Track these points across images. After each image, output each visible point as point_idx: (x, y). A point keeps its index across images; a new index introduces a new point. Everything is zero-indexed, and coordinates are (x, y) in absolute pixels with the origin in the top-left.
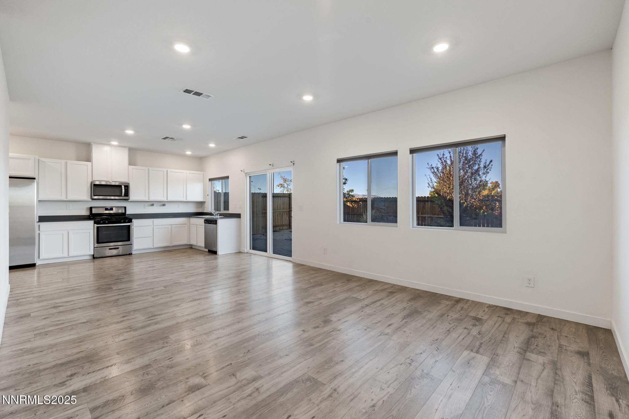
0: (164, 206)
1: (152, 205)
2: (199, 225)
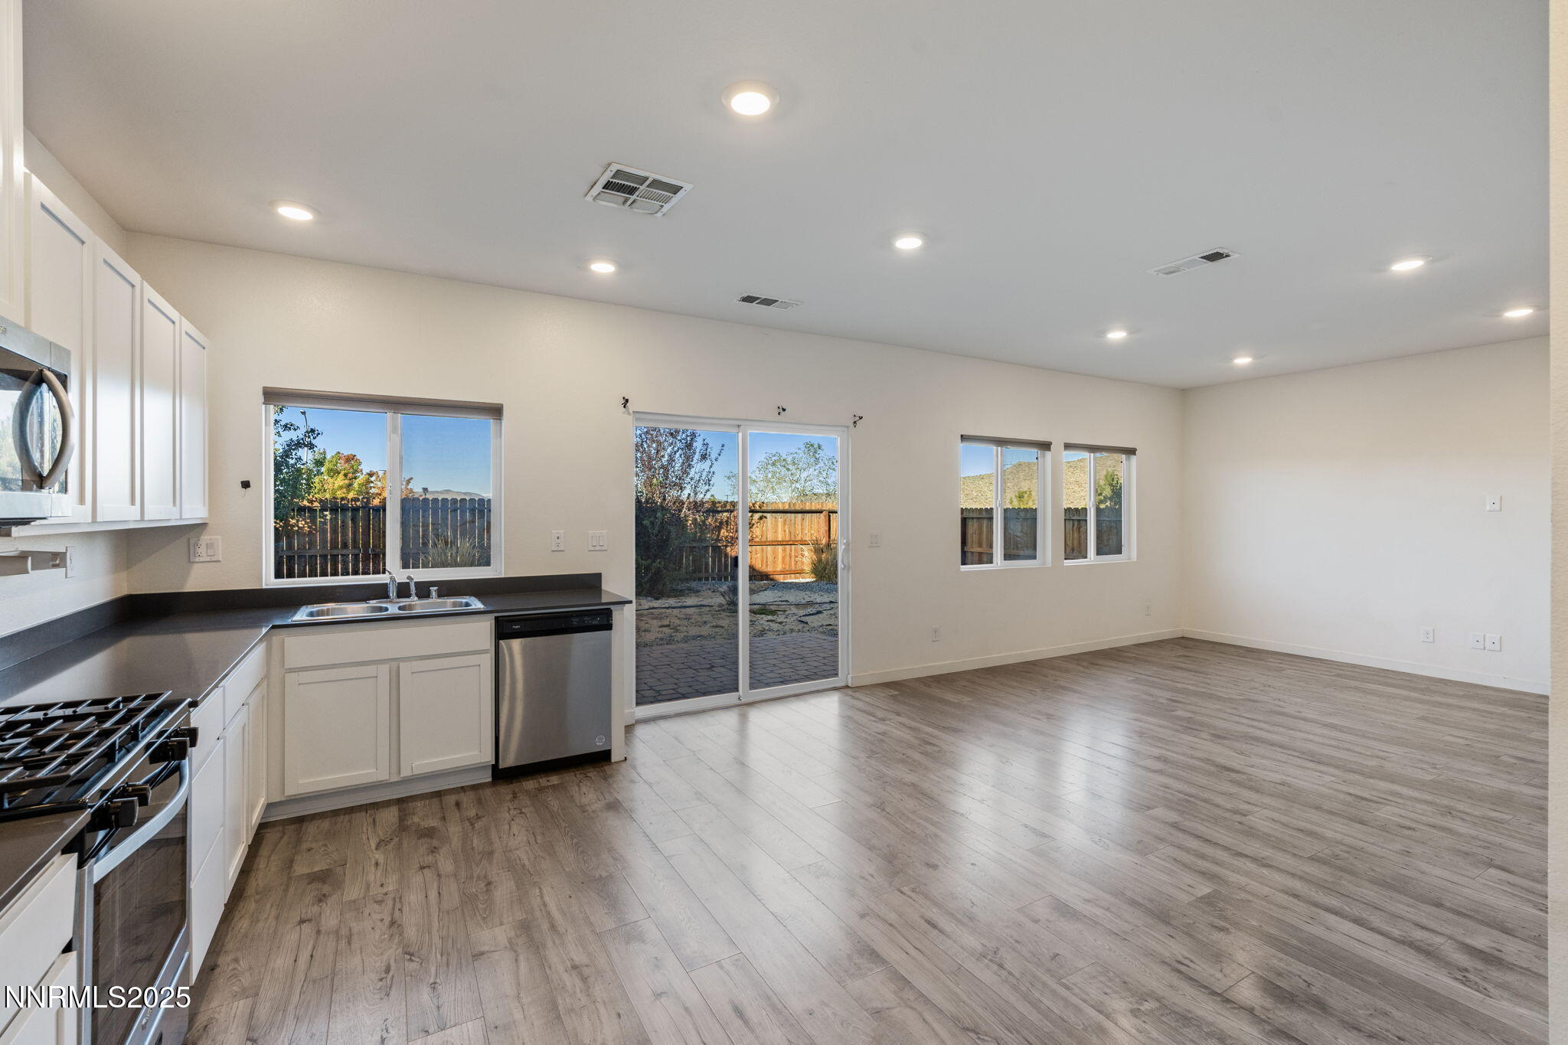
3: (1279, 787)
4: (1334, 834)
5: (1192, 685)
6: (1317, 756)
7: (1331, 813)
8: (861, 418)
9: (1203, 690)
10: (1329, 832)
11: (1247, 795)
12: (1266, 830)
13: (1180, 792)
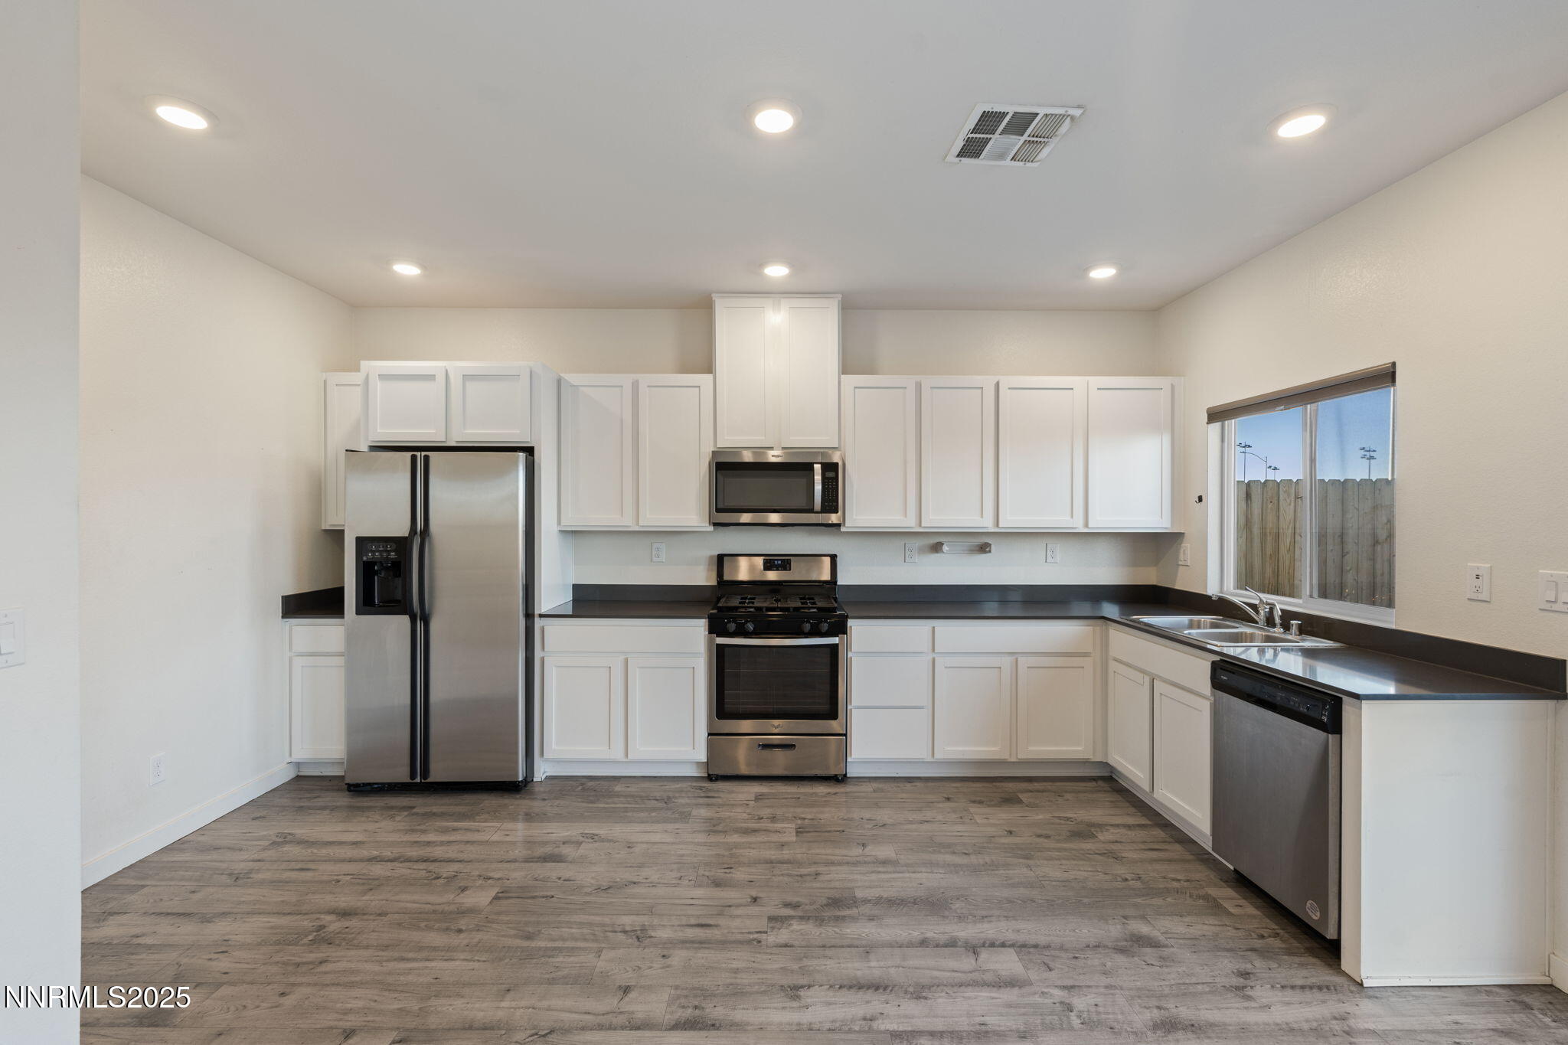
0: (986, 552)
1: (937, 548)
2: (1165, 681)
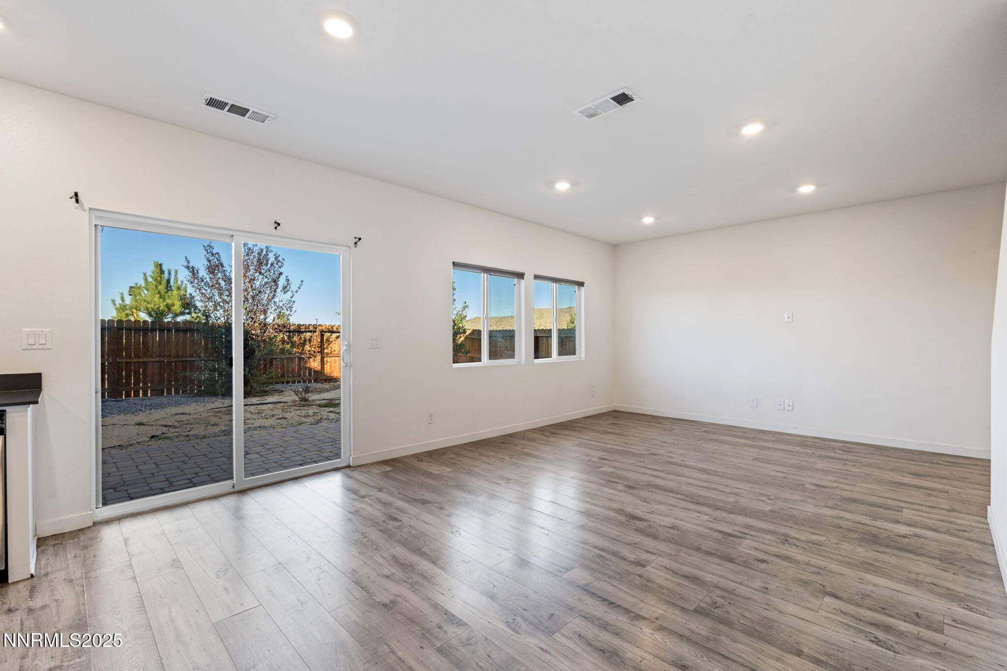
3: (671, 531)
4: (712, 576)
5: (617, 445)
6: (696, 498)
7: (708, 553)
8: (360, 239)
9: (623, 449)
10: (708, 575)
11: (647, 543)
12: (660, 581)
13: (595, 547)
